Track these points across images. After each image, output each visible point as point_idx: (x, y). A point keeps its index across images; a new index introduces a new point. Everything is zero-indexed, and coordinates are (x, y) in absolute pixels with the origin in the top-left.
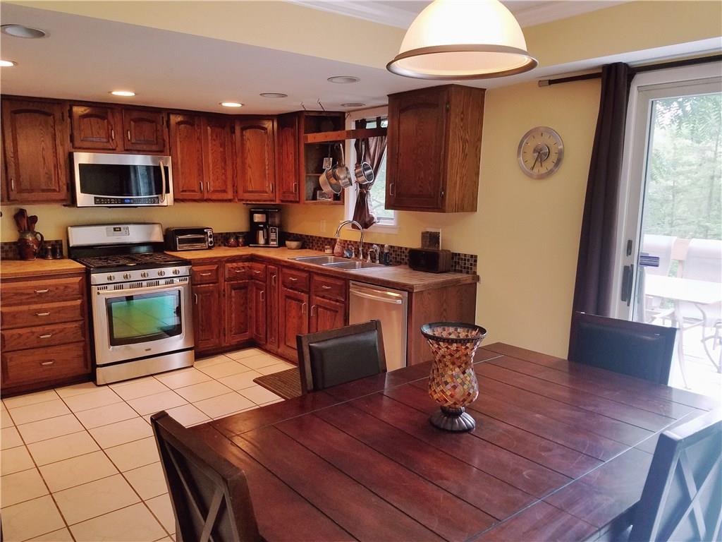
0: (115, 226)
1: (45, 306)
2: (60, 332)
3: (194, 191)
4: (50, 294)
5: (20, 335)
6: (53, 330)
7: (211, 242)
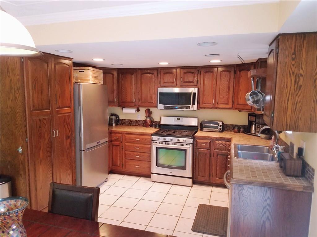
0: (178, 118)
1: (138, 145)
2: (143, 156)
3: (210, 104)
4: (141, 141)
5: (130, 154)
6: (140, 155)
7: (220, 129)
